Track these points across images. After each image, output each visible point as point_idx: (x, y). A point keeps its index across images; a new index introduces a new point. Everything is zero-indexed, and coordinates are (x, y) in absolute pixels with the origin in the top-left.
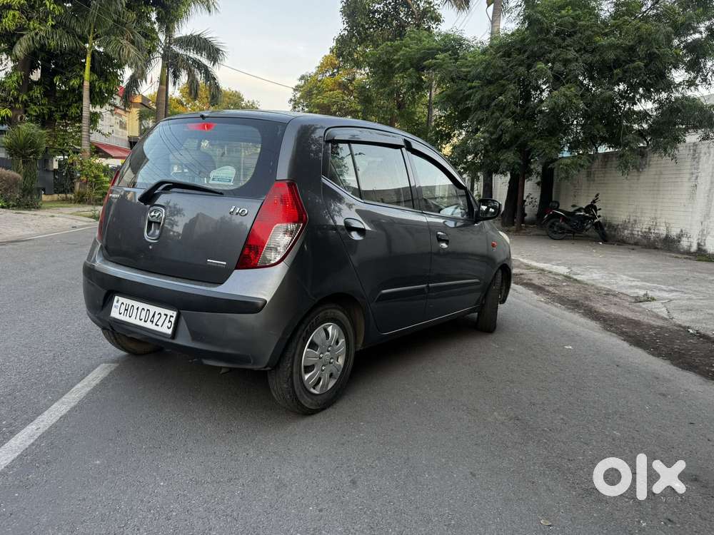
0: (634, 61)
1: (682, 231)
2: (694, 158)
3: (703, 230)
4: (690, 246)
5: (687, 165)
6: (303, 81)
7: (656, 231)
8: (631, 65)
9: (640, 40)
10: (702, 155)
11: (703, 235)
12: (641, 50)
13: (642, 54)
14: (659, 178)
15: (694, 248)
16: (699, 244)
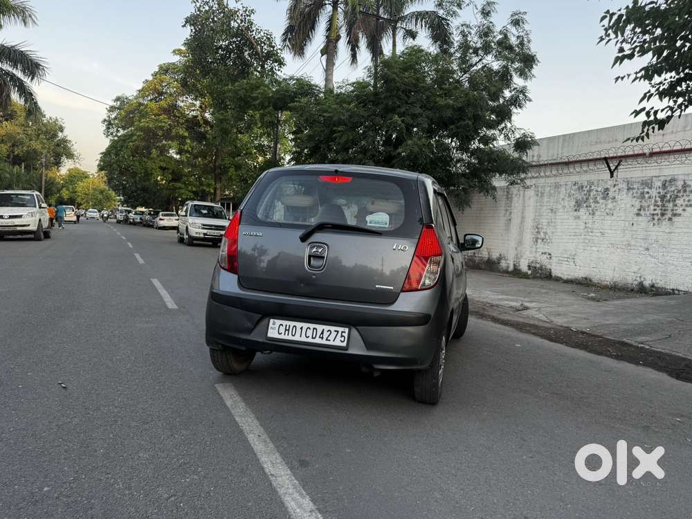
0: (465, 120)
1: (500, 255)
2: (508, 198)
3: (517, 255)
4: (508, 267)
5: (503, 202)
6: (119, 103)
7: (480, 255)
8: (462, 123)
9: (469, 104)
10: (513, 196)
11: (517, 258)
12: (470, 112)
13: (470, 115)
14: (480, 213)
15: (511, 268)
16: (515, 265)
